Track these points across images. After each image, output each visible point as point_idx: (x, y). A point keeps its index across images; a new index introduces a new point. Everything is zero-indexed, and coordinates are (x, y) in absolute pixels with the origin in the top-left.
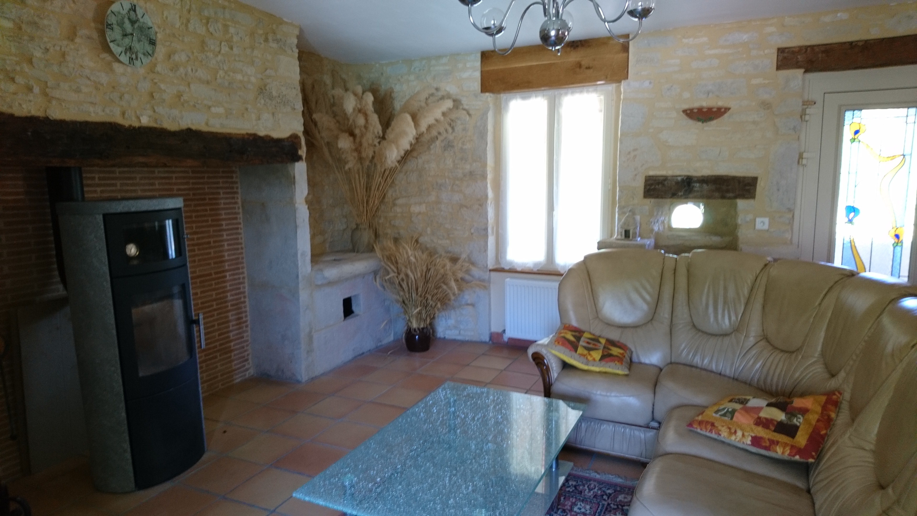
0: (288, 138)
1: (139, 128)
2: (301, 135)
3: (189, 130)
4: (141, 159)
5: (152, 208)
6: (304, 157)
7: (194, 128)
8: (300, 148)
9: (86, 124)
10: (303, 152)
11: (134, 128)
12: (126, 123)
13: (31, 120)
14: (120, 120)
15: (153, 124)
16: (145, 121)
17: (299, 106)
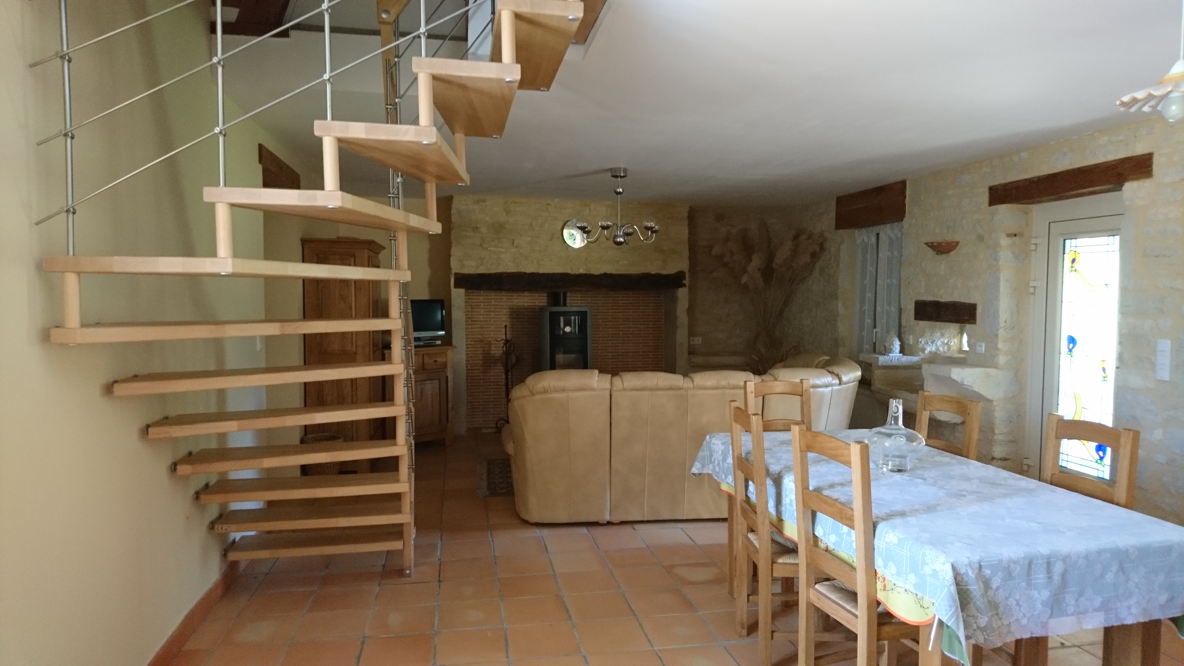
0: (674, 274)
1: (579, 274)
2: (687, 271)
3: (605, 274)
4: (578, 289)
5: (567, 310)
6: (687, 285)
7: (608, 272)
8: (685, 279)
9: (554, 274)
10: (686, 282)
11: (576, 275)
12: (572, 273)
13: (532, 274)
14: (569, 271)
15: (585, 272)
16: (581, 271)
17: (686, 254)
